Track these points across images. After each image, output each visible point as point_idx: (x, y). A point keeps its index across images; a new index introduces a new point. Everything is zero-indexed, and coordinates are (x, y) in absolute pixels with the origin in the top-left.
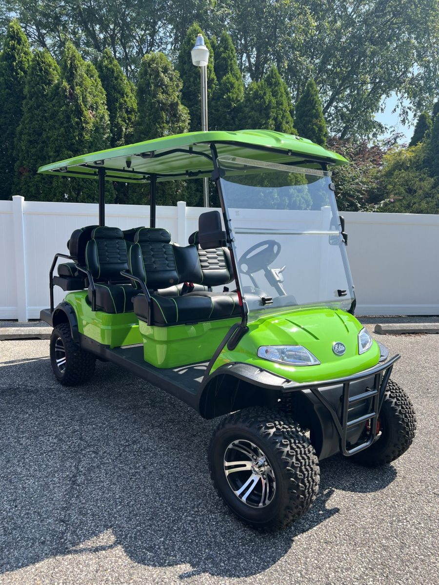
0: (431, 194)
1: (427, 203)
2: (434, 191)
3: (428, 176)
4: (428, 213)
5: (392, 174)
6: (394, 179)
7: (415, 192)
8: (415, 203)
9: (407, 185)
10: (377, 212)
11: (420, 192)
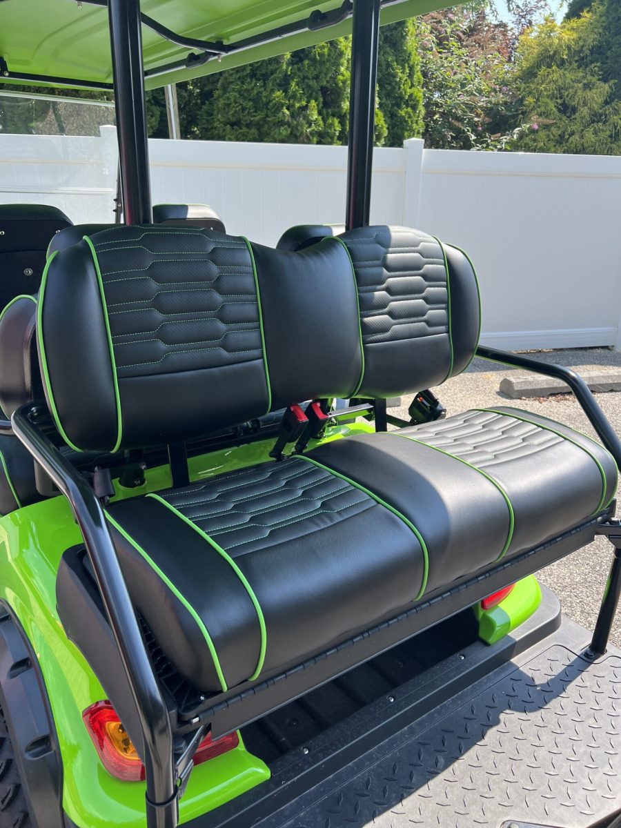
0: (601, 115)
1: (595, 133)
2: (608, 109)
3: (599, 80)
4: (595, 152)
5: (534, 75)
6: (538, 84)
7: (574, 110)
8: (572, 134)
9: (561, 98)
10: (506, 150)
11: (584, 111)
